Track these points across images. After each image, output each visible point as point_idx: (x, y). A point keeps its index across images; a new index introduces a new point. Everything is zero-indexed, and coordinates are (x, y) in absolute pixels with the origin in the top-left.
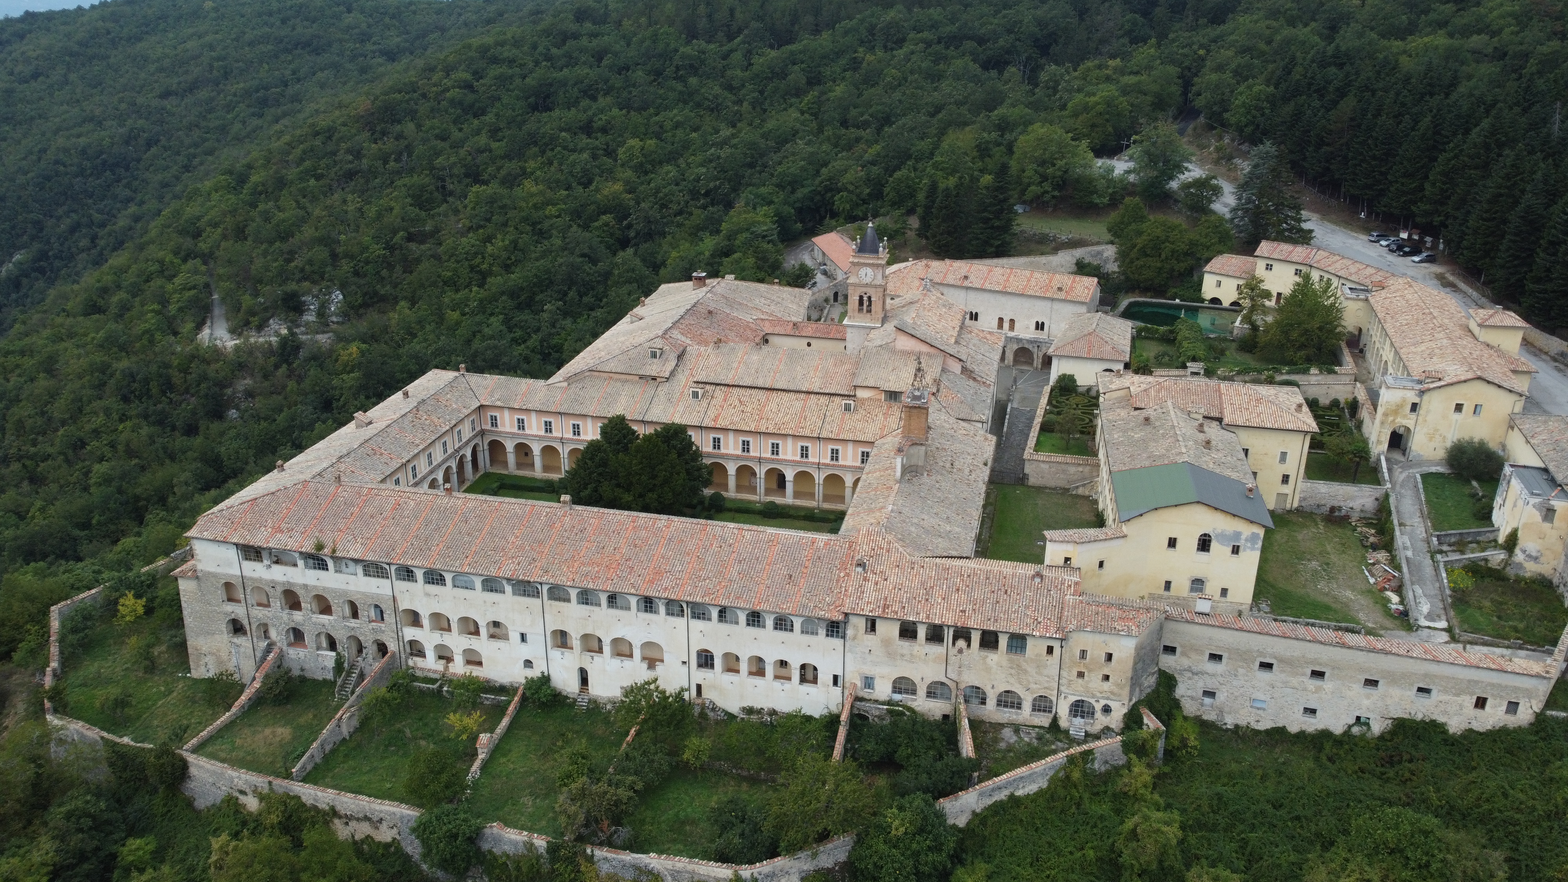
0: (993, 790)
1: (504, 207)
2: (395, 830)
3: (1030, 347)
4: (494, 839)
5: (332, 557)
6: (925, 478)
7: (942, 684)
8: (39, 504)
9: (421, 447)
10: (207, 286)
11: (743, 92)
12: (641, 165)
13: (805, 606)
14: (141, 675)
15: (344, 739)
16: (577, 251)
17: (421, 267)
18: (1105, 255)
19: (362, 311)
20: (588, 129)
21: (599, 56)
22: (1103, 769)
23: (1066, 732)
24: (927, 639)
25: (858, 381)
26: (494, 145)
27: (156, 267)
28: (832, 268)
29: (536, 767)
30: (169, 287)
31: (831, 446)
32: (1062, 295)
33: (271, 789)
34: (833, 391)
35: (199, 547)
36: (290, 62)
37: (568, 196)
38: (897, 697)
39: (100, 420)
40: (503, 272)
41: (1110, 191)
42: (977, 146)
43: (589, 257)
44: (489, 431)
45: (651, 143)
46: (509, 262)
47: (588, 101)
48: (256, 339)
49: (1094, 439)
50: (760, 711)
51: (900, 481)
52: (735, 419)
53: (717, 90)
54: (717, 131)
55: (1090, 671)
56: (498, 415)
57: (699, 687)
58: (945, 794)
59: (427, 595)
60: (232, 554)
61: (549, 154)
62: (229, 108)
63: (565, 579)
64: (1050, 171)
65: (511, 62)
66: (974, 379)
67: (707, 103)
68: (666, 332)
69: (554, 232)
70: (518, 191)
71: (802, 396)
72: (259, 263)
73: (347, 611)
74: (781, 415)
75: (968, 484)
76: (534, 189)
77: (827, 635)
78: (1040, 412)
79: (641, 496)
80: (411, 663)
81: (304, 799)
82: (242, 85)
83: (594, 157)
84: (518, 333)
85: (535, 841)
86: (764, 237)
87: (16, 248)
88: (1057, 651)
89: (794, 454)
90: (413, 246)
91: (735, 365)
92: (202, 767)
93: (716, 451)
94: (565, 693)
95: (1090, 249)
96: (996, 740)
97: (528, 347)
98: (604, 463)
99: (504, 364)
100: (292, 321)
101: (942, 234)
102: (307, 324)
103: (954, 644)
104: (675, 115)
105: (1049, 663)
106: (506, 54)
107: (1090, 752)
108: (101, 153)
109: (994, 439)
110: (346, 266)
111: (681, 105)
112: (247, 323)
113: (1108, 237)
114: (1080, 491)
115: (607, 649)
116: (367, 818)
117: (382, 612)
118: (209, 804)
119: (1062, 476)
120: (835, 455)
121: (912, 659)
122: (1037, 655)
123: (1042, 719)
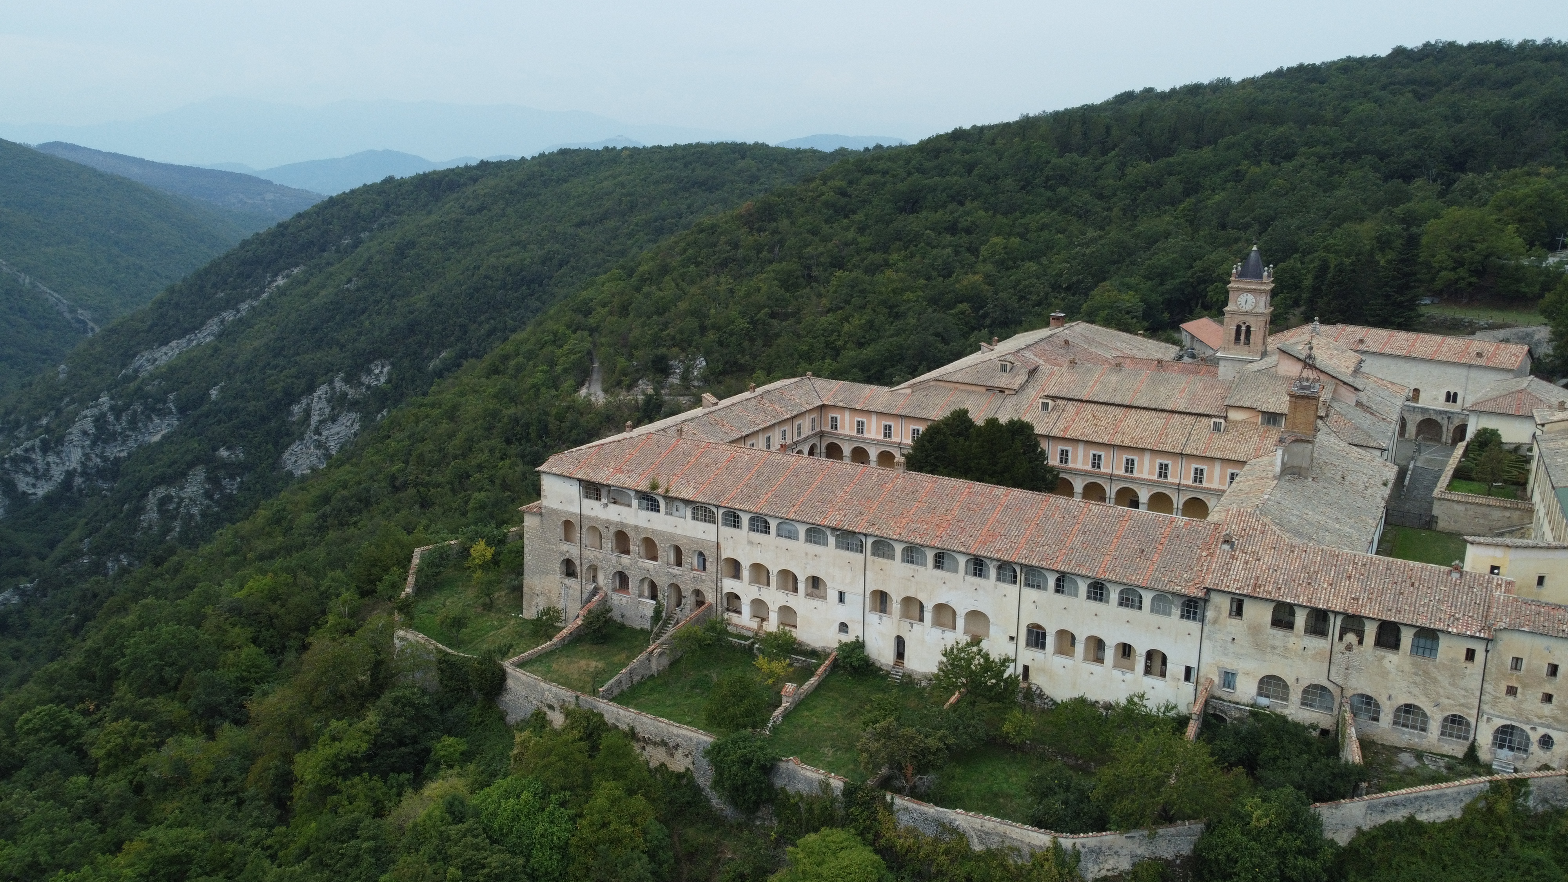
0: (1387, 805)
1: (863, 291)
2: (689, 759)
3: (1439, 419)
4: (788, 776)
5: (665, 497)
6: (1310, 482)
7: (1323, 688)
8: (424, 522)
9: (761, 427)
10: (589, 353)
11: (1115, 199)
12: (1003, 262)
13: (1158, 578)
14: (479, 610)
15: (653, 675)
17: (779, 340)
18: (1536, 337)
19: (721, 378)
20: (953, 229)
21: (969, 168)
22: (1540, 809)
23: (1488, 766)
24: (1306, 632)
25: (1231, 403)
26: (860, 239)
27: (551, 337)
28: (1201, 352)
29: (840, 725)
30: (559, 352)
31: (1194, 465)
32: (1482, 362)
33: (577, 704)
34: (1201, 412)
35: (548, 484)
36: (687, 198)
37: (926, 286)
38: (1263, 701)
39: (485, 456)
40: (857, 347)
41: (1541, 279)
42: (1376, 238)
44: (828, 433)
45: (1015, 241)
46: (863, 340)
47: (955, 204)
48: (624, 396)
50: (1093, 704)
51: (1279, 478)
52: (1087, 431)
53: (1087, 197)
54: (1083, 234)
55: (1524, 687)
56: (838, 415)
57: (1026, 669)
58: (1323, 800)
59: (751, 543)
60: (574, 490)
61: (913, 248)
62: (631, 235)
63: (891, 532)
64: (1468, 255)
65: (885, 173)
66: (1372, 414)
67: (1075, 209)
68: (1019, 351)
70: (879, 277)
71: (1165, 415)
72: (636, 332)
73: (672, 558)
74: (1138, 430)
75: (1364, 497)
76: (895, 277)
77: (1182, 616)
80: (726, 616)
81: (607, 717)
82: (644, 216)
83: (957, 253)
85: (831, 781)
86: (1128, 312)
87: (444, 347)
88: (1480, 656)
89: (1151, 473)
90: (775, 322)
91: (1091, 384)
92: (518, 679)
93: (1063, 465)
94: (878, 665)
96: (1390, 762)
100: (658, 382)
101: (1332, 313)
102: (672, 385)
103: (1341, 638)
104: (1042, 218)
105: (1468, 672)
106: (880, 167)
107: (1524, 782)
108: (522, 271)
109: (1396, 469)
110: (712, 336)
111: (1048, 210)
112: (619, 383)
115: (928, 616)
116: (664, 743)
117: (704, 560)
118: (519, 719)
120: (1199, 475)
121: (1286, 652)
122: (1452, 660)
123: (1455, 747)
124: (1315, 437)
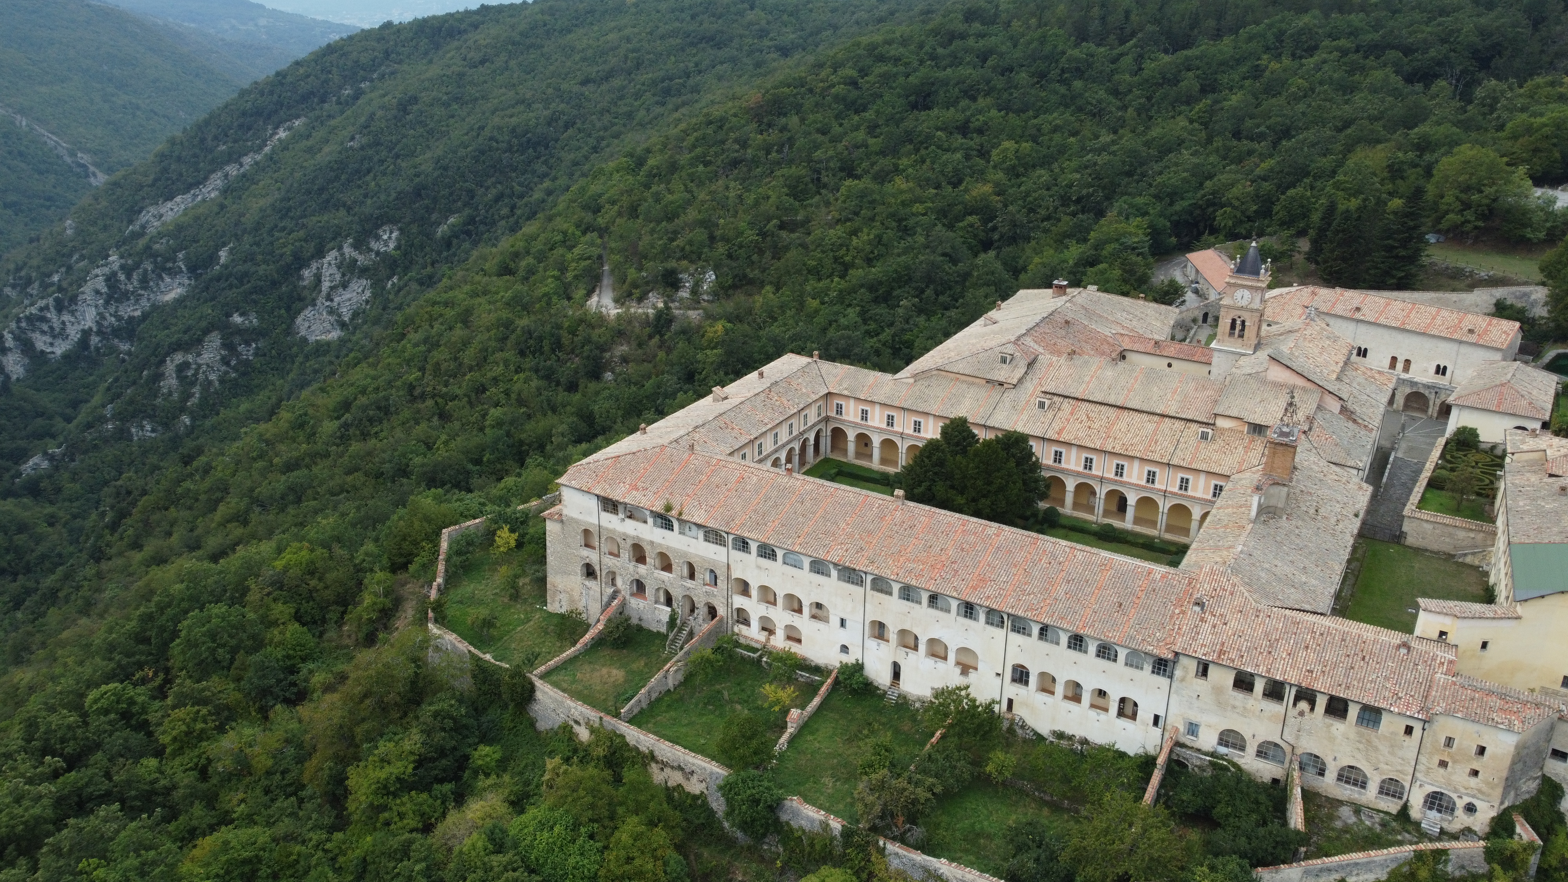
0: (1321, 870)
1: (873, 201)
2: (704, 785)
3: (1426, 393)
4: (793, 812)
5: (678, 519)
6: (1284, 522)
7: (1276, 745)
8: (444, 437)
9: (769, 426)
10: (600, 257)
11: (1130, 97)
12: (1014, 167)
13: (1132, 638)
14: (506, 600)
15: (669, 690)
16: (940, 250)
17: (788, 255)
18: (1533, 297)
19: (730, 292)
20: (964, 129)
21: (984, 57)
22: (1457, 874)
23: (1417, 824)
24: (1264, 694)
25: (1219, 410)
26: (871, 141)
27: (559, 237)
28: (1205, 287)
29: (840, 751)
30: (569, 256)
31: (1180, 475)
32: (1473, 338)
33: (601, 724)
34: (1190, 417)
35: (567, 494)
36: (694, 55)
37: (937, 194)
38: (1223, 750)
39: (499, 370)
40: (865, 265)
41: (1548, 225)
42: (1388, 166)
43: (950, 257)
44: (834, 418)
45: (1026, 146)
46: (871, 256)
47: (967, 101)
48: (636, 310)
49: (1492, 504)
50: (1071, 738)
51: (1254, 522)
52: (1080, 434)
53: (1102, 94)
54: (1097, 137)
55: (1454, 762)
56: (843, 403)
57: (1010, 702)
58: (1265, 864)
59: (759, 567)
60: (593, 504)
61: (923, 152)
62: (637, 96)
63: (889, 572)
64: (1475, 197)
65: (897, 60)
66: (1355, 421)
67: (1090, 107)
68: (1019, 338)
69: (919, 230)
70: (888, 188)
71: (1156, 418)
72: (646, 239)
73: (686, 572)
74: (1129, 436)
75: (1333, 535)
76: (904, 186)
77: (1153, 672)
78: (1429, 467)
79: (974, 500)
80: (736, 629)
81: (628, 739)
82: (650, 75)
83: (967, 157)
84: (873, 326)
85: (831, 822)
86: (1134, 249)
87: (452, 212)
88: (1417, 732)
89: (1139, 478)
90: (784, 234)
91: (1087, 379)
92: (545, 693)
93: (1057, 465)
94: (876, 684)
95: (1514, 289)
96: (1331, 817)
97: (880, 341)
98: (941, 463)
99: (856, 354)
100: (668, 296)
101: (1335, 260)
102: (681, 299)
103: (1295, 704)
104: (1055, 119)
105: (1405, 744)
106: (892, 53)
107: (1444, 852)
108: (527, 132)
109: (1370, 489)
110: (721, 249)
111: (1062, 109)
112: (630, 295)
113: (1540, 277)
114: (1469, 560)
115: (922, 647)
116: (680, 768)
117: (716, 577)
118: (548, 727)
119: (1447, 540)
120: (1184, 484)
121: (1245, 712)
122: (1392, 733)
123: (1390, 804)
124: (1291, 480)
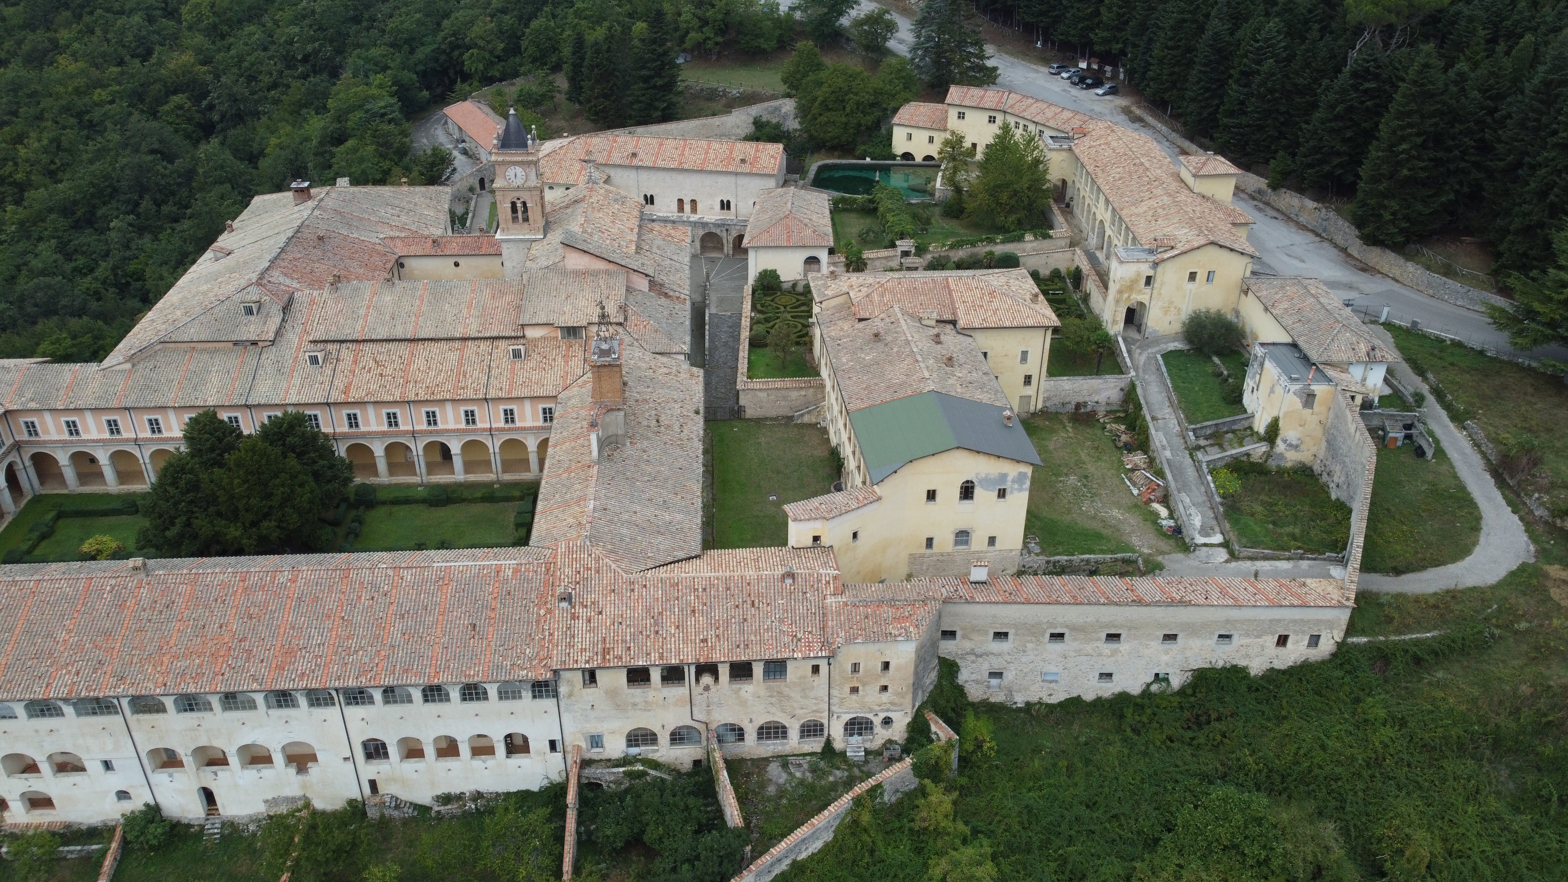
0: (772, 865)
6: (629, 450)
7: (689, 727)
13: (500, 667)
16: (144, 147)
18: (783, 110)
22: (894, 799)
23: (843, 754)
24: (663, 682)
25: (525, 319)
28: (473, 146)
31: (502, 407)
32: (746, 168)
34: (495, 334)
38: (634, 751)
40: (47, 181)
43: (161, 153)
44: (27, 442)
49: (811, 350)
50: (460, 797)
51: (599, 462)
52: (373, 387)
55: (864, 685)
56: (35, 420)
57: (373, 784)
63: (151, 685)
64: (710, 12)
66: (666, 295)
68: (262, 276)
69: (108, 124)
71: (457, 344)
74: (432, 374)
75: (681, 447)
76: (73, 68)
77: (534, 697)
78: (745, 323)
79: (254, 524)
84: (81, 261)
86: (383, 115)
88: (824, 669)
89: (457, 421)
91: (362, 312)
93: (354, 430)
94: (184, 822)
95: (766, 104)
96: (763, 785)
97: (96, 279)
98: (195, 486)
99: (65, 307)
101: (597, 98)
103: (697, 682)
105: (815, 684)
107: (879, 786)
109: (701, 372)
113: (783, 88)
114: (806, 419)
115: (233, 759)
119: (783, 403)
120: (509, 416)
121: (648, 707)
122: (800, 678)
123: (814, 745)
124: (624, 399)
